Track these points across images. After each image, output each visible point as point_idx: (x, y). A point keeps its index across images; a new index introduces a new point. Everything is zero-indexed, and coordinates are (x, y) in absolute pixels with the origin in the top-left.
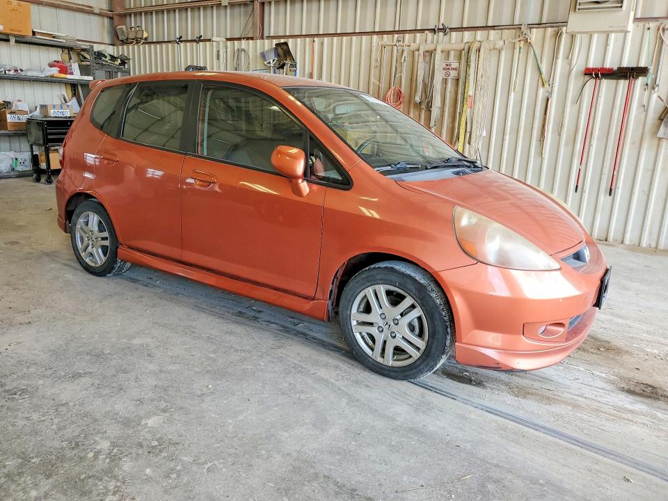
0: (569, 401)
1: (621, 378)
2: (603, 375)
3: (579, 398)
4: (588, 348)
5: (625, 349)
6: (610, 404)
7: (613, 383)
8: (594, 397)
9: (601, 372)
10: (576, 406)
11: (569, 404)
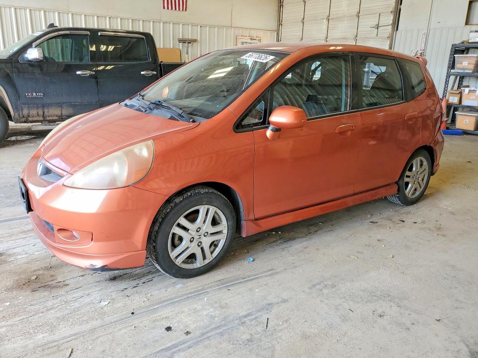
0: (29, 232)
1: (5, 262)
2: (19, 257)
3: (25, 236)
4: (46, 272)
5: (15, 293)
6: (6, 242)
7: (10, 255)
8: (17, 241)
9: (21, 259)
10: (24, 232)
11: (27, 231)
